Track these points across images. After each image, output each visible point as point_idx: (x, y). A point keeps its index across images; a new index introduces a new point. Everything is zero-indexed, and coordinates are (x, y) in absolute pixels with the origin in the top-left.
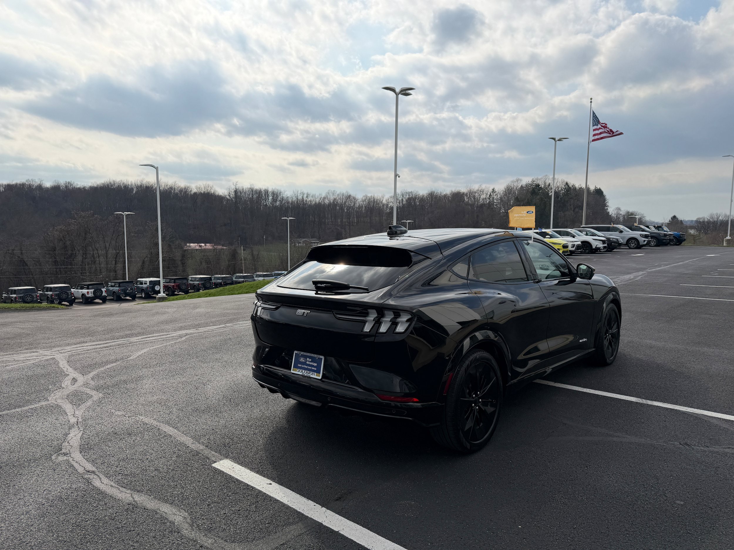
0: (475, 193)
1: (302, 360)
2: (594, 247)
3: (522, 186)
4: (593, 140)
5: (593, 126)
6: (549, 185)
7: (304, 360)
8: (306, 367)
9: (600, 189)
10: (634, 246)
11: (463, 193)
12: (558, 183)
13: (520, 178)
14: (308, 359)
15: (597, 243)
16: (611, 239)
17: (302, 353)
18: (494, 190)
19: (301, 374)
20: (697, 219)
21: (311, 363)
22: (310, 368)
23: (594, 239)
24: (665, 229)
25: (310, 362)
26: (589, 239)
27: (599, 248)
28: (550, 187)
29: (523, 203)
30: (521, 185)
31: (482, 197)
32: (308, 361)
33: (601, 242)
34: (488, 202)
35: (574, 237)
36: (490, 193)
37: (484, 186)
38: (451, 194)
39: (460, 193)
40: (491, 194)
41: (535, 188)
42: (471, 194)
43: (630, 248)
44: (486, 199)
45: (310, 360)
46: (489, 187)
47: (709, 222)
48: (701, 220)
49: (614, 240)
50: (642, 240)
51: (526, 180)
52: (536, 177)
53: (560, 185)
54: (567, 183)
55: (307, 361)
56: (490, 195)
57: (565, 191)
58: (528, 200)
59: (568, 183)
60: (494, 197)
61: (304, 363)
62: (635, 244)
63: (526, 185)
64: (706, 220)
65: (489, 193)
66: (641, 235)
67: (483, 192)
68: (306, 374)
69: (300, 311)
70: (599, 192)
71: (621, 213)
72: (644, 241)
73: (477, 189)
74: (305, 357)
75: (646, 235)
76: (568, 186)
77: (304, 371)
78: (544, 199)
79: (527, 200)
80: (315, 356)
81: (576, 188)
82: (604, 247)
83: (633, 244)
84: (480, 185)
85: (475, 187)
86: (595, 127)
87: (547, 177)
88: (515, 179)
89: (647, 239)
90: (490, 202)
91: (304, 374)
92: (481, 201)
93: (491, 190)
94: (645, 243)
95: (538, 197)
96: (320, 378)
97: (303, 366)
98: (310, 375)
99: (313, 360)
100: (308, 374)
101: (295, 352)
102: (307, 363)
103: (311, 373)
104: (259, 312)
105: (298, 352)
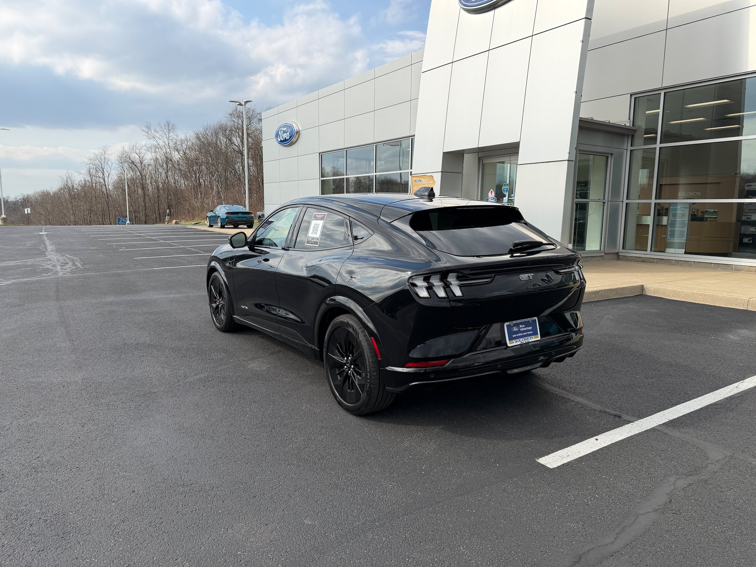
1: (515, 329)
7: (517, 329)
8: (521, 334)
14: (521, 326)
17: (514, 322)
19: (519, 343)
22: (526, 333)
25: (524, 328)
32: (522, 328)
45: (524, 326)
55: (520, 328)
61: (519, 332)
68: (525, 341)
69: (524, 277)
74: (517, 325)
77: (521, 339)
80: (529, 319)
91: (522, 342)
96: (539, 338)
97: (518, 335)
98: (529, 340)
99: (527, 324)
100: (527, 341)
101: (506, 324)
102: (521, 330)
103: (529, 338)
104: (458, 292)
105: (508, 323)
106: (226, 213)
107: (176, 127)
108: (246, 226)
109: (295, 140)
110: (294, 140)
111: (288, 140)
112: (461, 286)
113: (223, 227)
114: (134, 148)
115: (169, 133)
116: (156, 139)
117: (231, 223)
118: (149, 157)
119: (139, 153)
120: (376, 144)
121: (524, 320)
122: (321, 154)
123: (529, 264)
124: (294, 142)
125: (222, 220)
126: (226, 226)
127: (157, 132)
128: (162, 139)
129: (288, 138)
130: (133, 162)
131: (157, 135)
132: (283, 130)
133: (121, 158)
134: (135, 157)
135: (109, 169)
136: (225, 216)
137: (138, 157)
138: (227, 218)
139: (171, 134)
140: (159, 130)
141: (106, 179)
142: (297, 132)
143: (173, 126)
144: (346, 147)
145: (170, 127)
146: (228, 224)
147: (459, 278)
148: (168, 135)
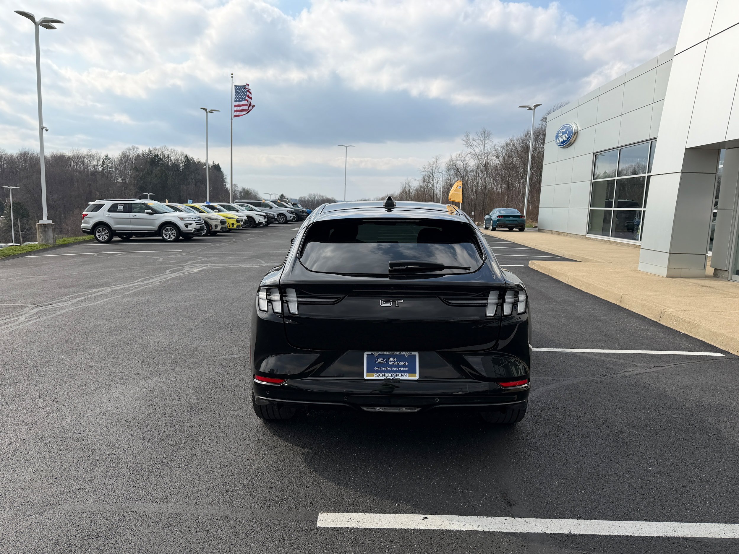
0: (84, 157)
2: (257, 222)
3: (138, 155)
4: (236, 116)
5: (236, 101)
6: (168, 156)
7: (384, 362)
8: (390, 369)
9: (218, 165)
10: (282, 221)
11: (69, 157)
12: (178, 155)
13: (136, 146)
14: (390, 359)
15: (260, 218)
16: (269, 215)
17: (380, 353)
18: (107, 157)
19: (383, 378)
20: (300, 198)
21: (397, 363)
22: (396, 369)
23: (256, 214)
24: (299, 206)
25: (394, 362)
26: (252, 214)
27: (261, 223)
28: (169, 158)
29: (143, 173)
30: (137, 153)
31: (92, 163)
32: (391, 361)
33: (263, 217)
34: (100, 169)
35: (237, 211)
36: (103, 160)
37: (94, 152)
38: (51, 157)
39: (64, 156)
40: (105, 160)
41: (154, 159)
42: (79, 159)
43: (280, 223)
44: (97, 165)
45: (395, 360)
46: (101, 153)
47: (308, 201)
48: (303, 199)
49: (271, 215)
50: (289, 215)
51: (142, 149)
52: (154, 147)
53: (180, 157)
54: (186, 156)
55: (389, 361)
56: (104, 162)
57: (184, 164)
58: (148, 170)
59: (188, 156)
60: (108, 164)
61: (386, 365)
62: (284, 219)
63: (143, 155)
64: (306, 199)
65: (101, 160)
66: (288, 211)
67: (93, 157)
68: (392, 377)
69: (386, 302)
70: (216, 168)
71: (238, 189)
72: (291, 216)
73: (86, 153)
74: (386, 357)
75: (292, 211)
76: (188, 159)
77: (387, 374)
78: (165, 171)
79: (146, 170)
80: (404, 353)
81: (195, 162)
82: (266, 222)
83: (282, 219)
84: (90, 150)
85: (84, 151)
86: (237, 103)
87: (165, 148)
88: (130, 146)
89: (293, 215)
90: (103, 170)
91: (388, 377)
92: (91, 169)
93: (103, 156)
94: (292, 218)
95: (158, 168)
96: (417, 378)
97: (383, 369)
98: (399, 377)
99: (401, 358)
100: (396, 377)
101: (366, 354)
102: (390, 363)
103: (400, 375)
104: (294, 309)
105: (369, 353)
106: (498, 216)
107: (491, 133)
108: (518, 230)
109: (572, 142)
110: (572, 140)
111: (566, 141)
112: (299, 303)
113: (494, 229)
114: (460, 156)
115: (485, 140)
116: (474, 147)
117: (501, 226)
118: (472, 163)
119: (464, 161)
120: (652, 141)
121: (395, 352)
122: (595, 154)
123: (392, 288)
124: (572, 143)
125: (494, 222)
126: (497, 229)
127: (475, 141)
128: (479, 147)
129: (566, 139)
130: (458, 170)
131: (475, 143)
132: (563, 132)
133: (449, 165)
134: (460, 164)
135: (439, 176)
136: (497, 219)
137: (462, 164)
138: (498, 221)
139: (486, 142)
140: (476, 139)
141: (435, 184)
142: (575, 133)
143: (488, 133)
144: (620, 145)
145: (486, 135)
146: (498, 227)
147: (299, 294)
148: (484, 142)
